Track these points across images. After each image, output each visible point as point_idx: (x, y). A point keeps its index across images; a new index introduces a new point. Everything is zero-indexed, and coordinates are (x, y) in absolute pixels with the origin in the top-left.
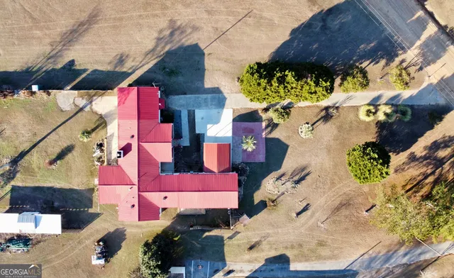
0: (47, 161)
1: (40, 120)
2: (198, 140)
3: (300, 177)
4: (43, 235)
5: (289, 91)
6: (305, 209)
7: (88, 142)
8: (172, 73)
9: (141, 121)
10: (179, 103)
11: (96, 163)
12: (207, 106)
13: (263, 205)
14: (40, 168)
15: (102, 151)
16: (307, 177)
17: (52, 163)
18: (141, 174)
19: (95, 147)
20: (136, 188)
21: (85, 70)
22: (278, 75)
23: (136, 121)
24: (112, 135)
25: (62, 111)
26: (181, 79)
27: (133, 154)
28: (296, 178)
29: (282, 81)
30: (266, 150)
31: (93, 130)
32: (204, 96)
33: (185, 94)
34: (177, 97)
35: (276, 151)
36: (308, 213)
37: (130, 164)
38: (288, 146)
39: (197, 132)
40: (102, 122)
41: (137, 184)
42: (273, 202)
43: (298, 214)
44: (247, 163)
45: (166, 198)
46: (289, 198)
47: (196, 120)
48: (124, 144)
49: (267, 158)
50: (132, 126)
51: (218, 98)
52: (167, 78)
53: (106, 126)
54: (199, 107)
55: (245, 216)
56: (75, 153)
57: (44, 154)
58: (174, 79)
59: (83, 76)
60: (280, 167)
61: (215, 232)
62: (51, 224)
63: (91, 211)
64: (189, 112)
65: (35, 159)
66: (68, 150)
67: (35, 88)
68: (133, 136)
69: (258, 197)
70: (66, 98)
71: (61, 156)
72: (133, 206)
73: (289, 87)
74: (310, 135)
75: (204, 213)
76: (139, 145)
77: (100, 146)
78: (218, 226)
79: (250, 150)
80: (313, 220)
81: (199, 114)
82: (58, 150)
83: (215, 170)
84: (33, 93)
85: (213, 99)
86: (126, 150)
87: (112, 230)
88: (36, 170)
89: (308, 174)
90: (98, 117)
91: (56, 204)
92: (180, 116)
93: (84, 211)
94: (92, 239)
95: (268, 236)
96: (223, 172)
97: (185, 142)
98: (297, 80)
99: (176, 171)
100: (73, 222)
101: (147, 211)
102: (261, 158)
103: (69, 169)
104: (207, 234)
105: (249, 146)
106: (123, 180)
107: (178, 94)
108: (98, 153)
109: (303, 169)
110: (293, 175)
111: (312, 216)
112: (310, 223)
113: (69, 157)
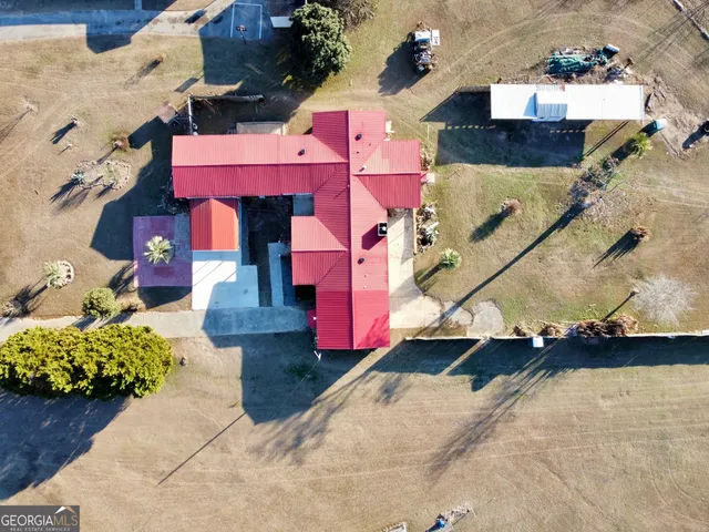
0: (519, 212)
1: (531, 284)
2: (253, 252)
3: (70, 192)
4: (527, 82)
5: (68, 353)
6: (61, 134)
7: (443, 249)
8: (300, 371)
9: (346, 289)
10: (288, 319)
11: (432, 210)
12: (238, 315)
13: (135, 141)
14: (533, 199)
15: (422, 232)
16: (58, 190)
17: (509, 211)
18: (345, 194)
19: (434, 239)
20: (354, 170)
21: (453, 373)
22: (83, 384)
23: (355, 288)
24: (404, 259)
25: (494, 301)
26: (285, 361)
27: (359, 230)
28: (77, 189)
29: (77, 373)
30: (131, 239)
31: (436, 269)
32: (243, 331)
33: (277, 335)
34: (292, 328)
35: (114, 236)
36: (55, 128)
37: (365, 210)
38: (94, 245)
39: (254, 268)
40: (423, 282)
41: (352, 178)
42: (117, 147)
43: (72, 126)
44: (166, 213)
45: (301, 153)
46: (91, 153)
47: (256, 288)
48: (377, 248)
49: (131, 222)
50: (360, 281)
51: (218, 328)
52: (308, 362)
53: (416, 276)
54: (252, 312)
55: (166, 120)
56: (470, 228)
57: (525, 225)
58: (298, 360)
59: (456, 363)
60: (107, 208)
61: (221, 90)
62: (508, 103)
63: (441, 126)
64: (269, 303)
65: (542, 217)
66: (481, 233)
67: (538, 342)
68: (360, 262)
69: (145, 154)
70: (485, 324)
71: (495, 221)
72: (358, 138)
73: (64, 363)
74: (49, 266)
75: (240, 126)
76: (349, 247)
77: (425, 241)
78: (216, 101)
79: (158, 239)
80: (46, 115)
81: (252, 299)
82: (501, 231)
83: (215, 204)
84: (544, 333)
85: (228, 326)
86: (375, 236)
87: (404, 92)
88: (538, 196)
89: (57, 196)
90: (430, 291)
91: (503, 136)
92: (285, 295)
93: (453, 125)
94: (439, 75)
95: (126, 86)
96: (202, 201)
97: (274, 249)
98: (46, 376)
99: (290, 198)
100: (473, 103)
101: (334, 129)
102: (140, 223)
103: (481, 198)
104: (235, 87)
105: (157, 246)
106: (376, 183)
107: (289, 334)
108: (430, 228)
109: (65, 205)
110: (83, 195)
111: (46, 125)
112: (52, 109)
113: (480, 222)
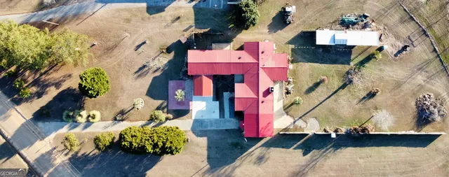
0: (327, 82)
1: (332, 112)
2: (218, 96)
3: (142, 71)
4: (331, 29)
5: (150, 137)
6: (139, 46)
7: (295, 96)
8: (235, 145)
9: (256, 113)
10: (232, 124)
11: (291, 80)
12: (211, 122)
13: (169, 50)
14: (333, 76)
15: (287, 89)
16: (137, 70)
17: (322, 81)
18: (256, 76)
19: (292, 92)
20: (261, 66)
22: (158, 150)
23: (260, 112)
24: (279, 100)
25: (316, 118)
26: (230, 141)
27: (262, 89)
28: (146, 69)
29: (155, 146)
30: (168, 90)
31: (292, 104)
32: (213, 128)
33: (226, 130)
34: (233, 128)
35: (158, 90)
36: (137, 44)
37: (265, 82)
39: (218, 102)
40: (287, 109)
41: (260, 69)
42: (163, 52)
43: (144, 43)
44: (182, 79)
45: (239, 58)
46: (152, 54)
47: (218, 111)
48: (269, 97)
49: (168, 84)
50: (263, 110)
52: (240, 142)
53: (284, 107)
54: (217, 120)
55: (183, 42)
56: (306, 87)
57: (329, 87)
58: (235, 140)
59: (299, 143)
62: (324, 38)
63: (293, 46)
64: (224, 117)
65: (336, 83)
66: (311, 90)
67: (334, 135)
68: (262, 102)
69: (171, 55)
70: (312, 127)
71: (317, 85)
72: (262, 53)
73: (150, 141)
74: (135, 101)
75: (214, 45)
76: (258, 96)
77: (288, 93)
78: (203, 34)
79: (180, 91)
80: (134, 38)
81: (216, 115)
82: (319, 89)
83: (204, 77)
84: (336, 131)
85: (206, 126)
86: (268, 92)
87: (279, 31)
88: (335, 75)
89: (136, 73)
90: (289, 113)
91: (321, 50)
92: (230, 114)
93: (300, 45)
94: (295, 24)
95: (165, 27)
96: (199, 76)
97: (226, 95)
98: (144, 146)
99: (233, 75)
100: (309, 37)
101: (253, 48)
102: (172, 84)
103: (311, 76)
105: (180, 94)
106: (269, 71)
107: (231, 130)
108: (290, 87)
109: (139, 76)
110: (147, 72)
111: (134, 43)
112: (136, 36)
113: (311, 85)
